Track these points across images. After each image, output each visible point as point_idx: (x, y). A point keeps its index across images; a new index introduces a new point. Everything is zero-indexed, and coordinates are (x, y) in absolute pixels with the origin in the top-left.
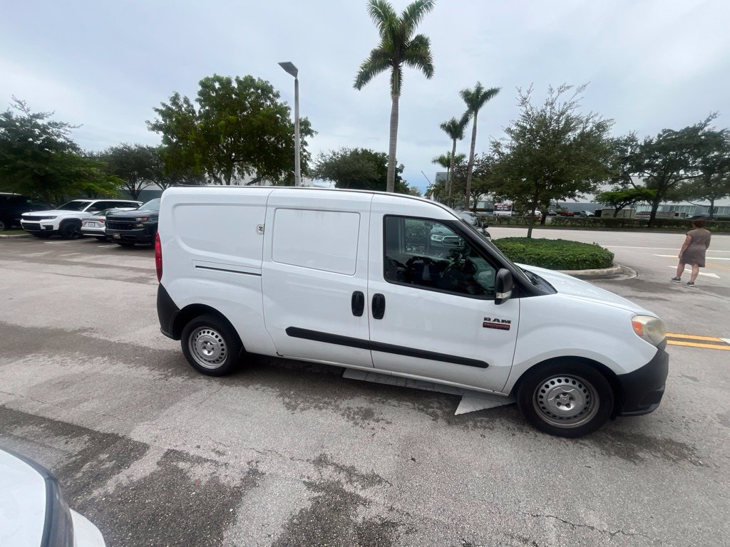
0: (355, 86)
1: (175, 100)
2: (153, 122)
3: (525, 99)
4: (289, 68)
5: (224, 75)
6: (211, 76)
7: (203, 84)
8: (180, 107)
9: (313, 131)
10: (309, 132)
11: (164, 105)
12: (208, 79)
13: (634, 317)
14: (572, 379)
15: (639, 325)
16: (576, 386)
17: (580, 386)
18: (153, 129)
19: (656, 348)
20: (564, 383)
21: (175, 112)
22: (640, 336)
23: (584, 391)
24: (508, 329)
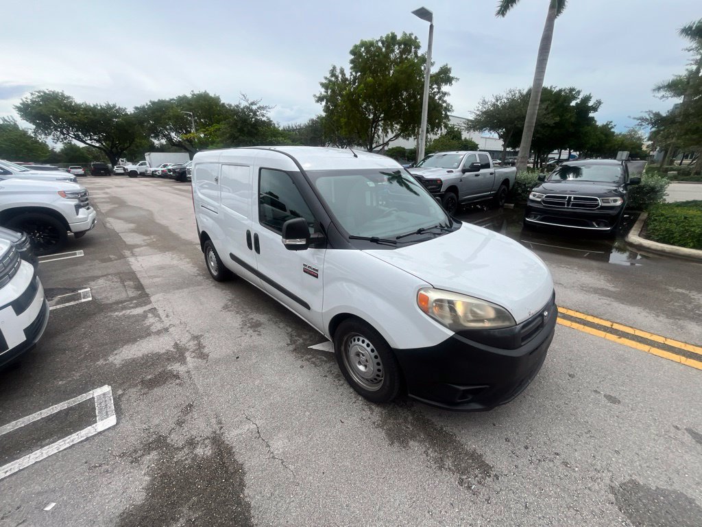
0: (498, 13)
1: (333, 72)
2: (318, 95)
4: (424, 14)
5: (367, 39)
6: (358, 43)
7: (353, 52)
8: (337, 77)
9: (453, 78)
10: (449, 80)
11: (326, 78)
12: (356, 47)
13: (426, 289)
14: (367, 341)
15: (426, 299)
16: (369, 349)
17: (372, 351)
18: (317, 101)
19: (451, 333)
20: (360, 343)
21: (334, 84)
22: (426, 312)
23: (376, 357)
24: (317, 277)
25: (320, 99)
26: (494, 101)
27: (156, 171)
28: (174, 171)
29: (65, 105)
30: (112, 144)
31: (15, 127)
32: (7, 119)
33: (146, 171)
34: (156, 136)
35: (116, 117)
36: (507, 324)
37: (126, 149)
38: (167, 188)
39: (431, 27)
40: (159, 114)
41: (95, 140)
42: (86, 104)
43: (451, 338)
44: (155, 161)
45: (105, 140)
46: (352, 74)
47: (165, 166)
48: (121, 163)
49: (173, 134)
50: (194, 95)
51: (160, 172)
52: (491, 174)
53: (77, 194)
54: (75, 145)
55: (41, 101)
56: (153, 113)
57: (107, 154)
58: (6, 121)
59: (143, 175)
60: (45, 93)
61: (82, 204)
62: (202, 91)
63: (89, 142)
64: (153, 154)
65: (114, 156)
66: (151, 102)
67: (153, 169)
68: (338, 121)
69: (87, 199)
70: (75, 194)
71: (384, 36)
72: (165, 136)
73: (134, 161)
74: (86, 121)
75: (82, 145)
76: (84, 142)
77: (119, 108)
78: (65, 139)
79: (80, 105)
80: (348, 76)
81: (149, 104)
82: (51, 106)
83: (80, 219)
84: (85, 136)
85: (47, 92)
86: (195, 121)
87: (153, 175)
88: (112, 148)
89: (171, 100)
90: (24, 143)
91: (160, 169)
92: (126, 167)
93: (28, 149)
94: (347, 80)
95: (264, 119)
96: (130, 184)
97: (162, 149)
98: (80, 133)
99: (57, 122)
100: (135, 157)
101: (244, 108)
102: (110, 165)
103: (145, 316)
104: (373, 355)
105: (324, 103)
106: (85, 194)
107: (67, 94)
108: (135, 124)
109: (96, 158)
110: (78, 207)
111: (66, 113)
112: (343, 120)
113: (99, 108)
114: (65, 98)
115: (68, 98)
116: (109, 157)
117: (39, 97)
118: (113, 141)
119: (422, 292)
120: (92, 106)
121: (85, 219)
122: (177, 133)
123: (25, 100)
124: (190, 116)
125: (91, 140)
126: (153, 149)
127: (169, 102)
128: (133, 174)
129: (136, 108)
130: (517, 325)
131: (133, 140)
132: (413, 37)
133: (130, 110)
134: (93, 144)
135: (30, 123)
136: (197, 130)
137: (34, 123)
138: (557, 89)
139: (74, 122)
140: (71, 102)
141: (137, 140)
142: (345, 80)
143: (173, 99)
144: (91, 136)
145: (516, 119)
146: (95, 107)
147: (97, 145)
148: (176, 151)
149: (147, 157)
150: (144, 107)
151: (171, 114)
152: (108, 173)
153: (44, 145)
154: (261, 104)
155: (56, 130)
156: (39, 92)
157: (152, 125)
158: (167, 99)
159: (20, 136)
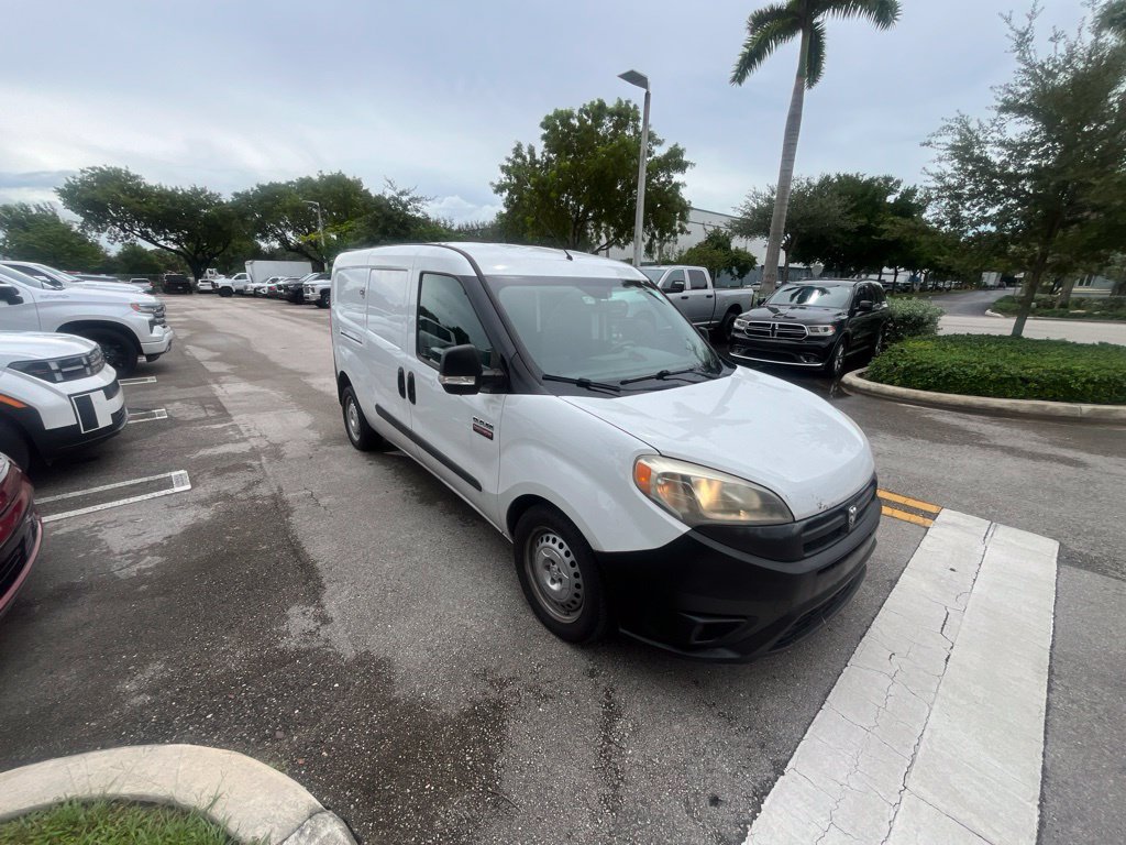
0: (734, 80)
1: (518, 151)
2: (497, 183)
3: (1024, 34)
4: (635, 78)
5: (564, 107)
6: (551, 113)
7: (544, 125)
8: (524, 158)
9: (687, 164)
10: (681, 166)
11: (509, 160)
13: (648, 456)
14: (559, 540)
15: (647, 472)
16: (562, 552)
17: (567, 554)
18: (496, 192)
19: (685, 529)
20: (550, 543)
21: (519, 166)
22: (646, 494)
23: (573, 564)
24: (491, 438)
25: (500, 189)
26: (768, 193)
27: (260, 288)
28: (286, 288)
29: (130, 188)
30: (197, 247)
31: (54, 219)
32: (42, 206)
33: (246, 287)
34: (264, 237)
35: (205, 207)
36: (777, 518)
37: (217, 255)
38: (273, 312)
39: (647, 95)
40: (269, 203)
41: (171, 240)
42: (161, 187)
43: (685, 536)
44: (260, 274)
45: (186, 241)
46: (543, 156)
47: (274, 281)
48: (209, 275)
49: (289, 234)
50: (323, 176)
51: (266, 289)
52: (709, 297)
53: (153, 307)
54: (139, 246)
55: (96, 181)
56: (260, 202)
57: (189, 262)
58: (42, 210)
59: (241, 293)
60: (101, 169)
61: (157, 320)
62: (335, 171)
63: (162, 243)
64: (258, 264)
65: (198, 264)
66: (258, 186)
67: (255, 285)
68: (523, 220)
69: (163, 316)
70: (149, 308)
71: (588, 103)
72: (276, 236)
73: (227, 273)
74: (160, 212)
75: (149, 247)
76: (155, 243)
77: (211, 194)
78: (127, 237)
79: (152, 188)
80: (538, 156)
81: (255, 188)
82: (109, 189)
83: (154, 338)
84: (158, 234)
85: (105, 168)
86: (324, 216)
87: (256, 294)
88: (196, 252)
89: (289, 183)
90: (67, 242)
91: (267, 285)
92: (216, 281)
93: (72, 251)
94: (537, 162)
95: (419, 215)
96: (219, 306)
97: (272, 256)
98: (149, 230)
99: (116, 212)
100: (231, 266)
101: (390, 199)
102: (192, 279)
103: (224, 430)
104: (568, 560)
105: (506, 194)
106: (162, 309)
107: (133, 172)
108: (233, 219)
109: (171, 267)
110: (152, 324)
111: (132, 200)
112: (529, 219)
113: (180, 193)
114: (131, 177)
115: (136, 177)
116: (192, 267)
117: (92, 175)
118: (198, 243)
119: (642, 461)
120: (170, 190)
121: (160, 339)
122: (296, 231)
123: (71, 180)
124: (316, 207)
125: (164, 240)
126: (259, 255)
127: (285, 186)
128: (226, 292)
129: (236, 195)
130: (794, 521)
131: (229, 242)
132: (631, 106)
133: (227, 197)
134: (169, 246)
135: (77, 213)
136: (325, 228)
137: (82, 213)
138: (866, 178)
139: (143, 213)
140: (139, 184)
141: (235, 243)
142: (534, 162)
143: (292, 183)
144: (165, 233)
145: (798, 221)
146: (174, 192)
147: (175, 247)
148: (293, 259)
149: (248, 268)
150: (247, 193)
151: (287, 204)
152: (187, 289)
153: (95, 247)
154: (413, 194)
155: (114, 224)
156: (93, 169)
157: (258, 220)
158: (283, 182)
159: (63, 232)
